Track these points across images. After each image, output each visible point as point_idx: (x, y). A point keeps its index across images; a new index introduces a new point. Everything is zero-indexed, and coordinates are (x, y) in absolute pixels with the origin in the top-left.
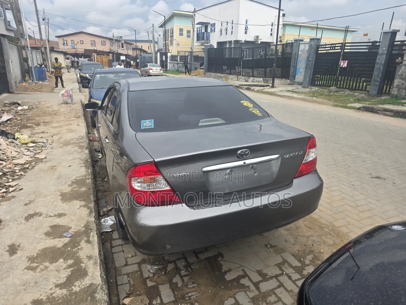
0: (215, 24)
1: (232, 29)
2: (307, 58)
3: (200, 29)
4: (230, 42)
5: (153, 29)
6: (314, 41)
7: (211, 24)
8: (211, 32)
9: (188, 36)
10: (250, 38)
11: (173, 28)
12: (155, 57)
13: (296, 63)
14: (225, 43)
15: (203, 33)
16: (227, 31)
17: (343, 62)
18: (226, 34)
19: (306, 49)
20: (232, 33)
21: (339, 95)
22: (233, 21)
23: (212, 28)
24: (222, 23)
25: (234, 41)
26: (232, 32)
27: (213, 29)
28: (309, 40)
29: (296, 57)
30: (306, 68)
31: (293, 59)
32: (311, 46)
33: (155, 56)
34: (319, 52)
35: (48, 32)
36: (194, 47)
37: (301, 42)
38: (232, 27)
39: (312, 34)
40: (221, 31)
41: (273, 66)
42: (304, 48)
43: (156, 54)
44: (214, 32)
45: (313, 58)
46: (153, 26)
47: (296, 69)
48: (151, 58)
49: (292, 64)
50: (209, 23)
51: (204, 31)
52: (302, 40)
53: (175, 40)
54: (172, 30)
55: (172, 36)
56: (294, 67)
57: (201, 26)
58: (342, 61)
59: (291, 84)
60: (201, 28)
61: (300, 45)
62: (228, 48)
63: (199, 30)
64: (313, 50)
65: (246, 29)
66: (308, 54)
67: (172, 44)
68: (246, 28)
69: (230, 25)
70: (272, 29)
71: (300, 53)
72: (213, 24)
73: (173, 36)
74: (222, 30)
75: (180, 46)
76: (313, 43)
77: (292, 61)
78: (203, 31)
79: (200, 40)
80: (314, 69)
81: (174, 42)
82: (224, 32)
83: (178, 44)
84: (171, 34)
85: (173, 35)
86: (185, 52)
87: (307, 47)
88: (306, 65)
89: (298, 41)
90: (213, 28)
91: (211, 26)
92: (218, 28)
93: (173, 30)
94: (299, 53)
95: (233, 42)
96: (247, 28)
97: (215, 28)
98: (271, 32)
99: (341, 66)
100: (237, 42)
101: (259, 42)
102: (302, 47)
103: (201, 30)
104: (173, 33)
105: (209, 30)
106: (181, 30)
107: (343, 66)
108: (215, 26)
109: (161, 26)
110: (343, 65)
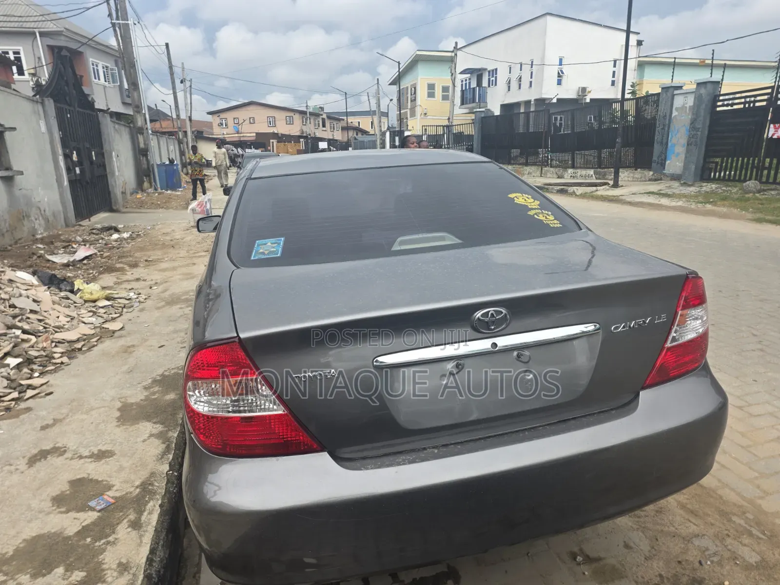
0: (496, 70)
1: (531, 78)
2: (691, 124)
3: (468, 82)
4: (528, 103)
5: (378, 87)
6: (705, 88)
7: (489, 72)
8: (489, 86)
9: (445, 98)
10: (569, 92)
11: (415, 84)
12: (381, 141)
13: (665, 136)
14: (517, 105)
15: (474, 89)
16: (522, 83)
17: (775, 126)
18: (520, 88)
19: (688, 106)
20: (531, 86)
21: (766, 199)
22: (532, 62)
23: (491, 79)
24: (510, 68)
25: (536, 100)
26: (531, 82)
27: (493, 80)
28: (695, 86)
29: (667, 122)
30: (688, 145)
31: (661, 127)
32: (698, 99)
33: (381, 139)
34: (718, 109)
35: (191, 103)
36: (454, 118)
37: (676, 92)
38: (532, 73)
39: (704, 75)
40: (509, 83)
41: (615, 143)
42: (683, 103)
43: (383, 134)
44: (496, 85)
45: (703, 124)
46: (378, 83)
47: (667, 147)
48: (375, 142)
49: (657, 137)
50: (486, 69)
51: (475, 86)
52: (680, 88)
53: (419, 107)
54: (413, 89)
55: (414, 100)
56: (662, 143)
57: (469, 75)
58: (772, 126)
59: (656, 180)
60: (470, 79)
61: (675, 97)
62: (522, 113)
63: (466, 84)
64: (703, 106)
65: (560, 75)
66: (693, 114)
67: (413, 114)
68: (559, 73)
69: (527, 69)
70: (614, 72)
71: (675, 113)
72: (493, 71)
73: (415, 100)
74: (510, 81)
75: (429, 117)
76: (703, 91)
77: (657, 133)
78: (474, 84)
79: (467, 104)
80: (707, 146)
81: (418, 111)
82: (514, 85)
83: (426, 114)
84: (411, 95)
85: (415, 97)
86: (437, 126)
87: (690, 101)
88: (690, 138)
89: (670, 91)
90: (494, 79)
91: (489, 76)
92: (502, 78)
93: (415, 88)
94: (673, 115)
95: (532, 103)
96: (563, 73)
97: (496, 78)
98: (613, 79)
99: (770, 136)
100: (540, 102)
101: (588, 101)
102: (678, 102)
103: (470, 83)
104: (415, 93)
105: (485, 83)
106: (431, 87)
107: (775, 137)
108: (496, 74)
109: (393, 83)
110: (773, 135)
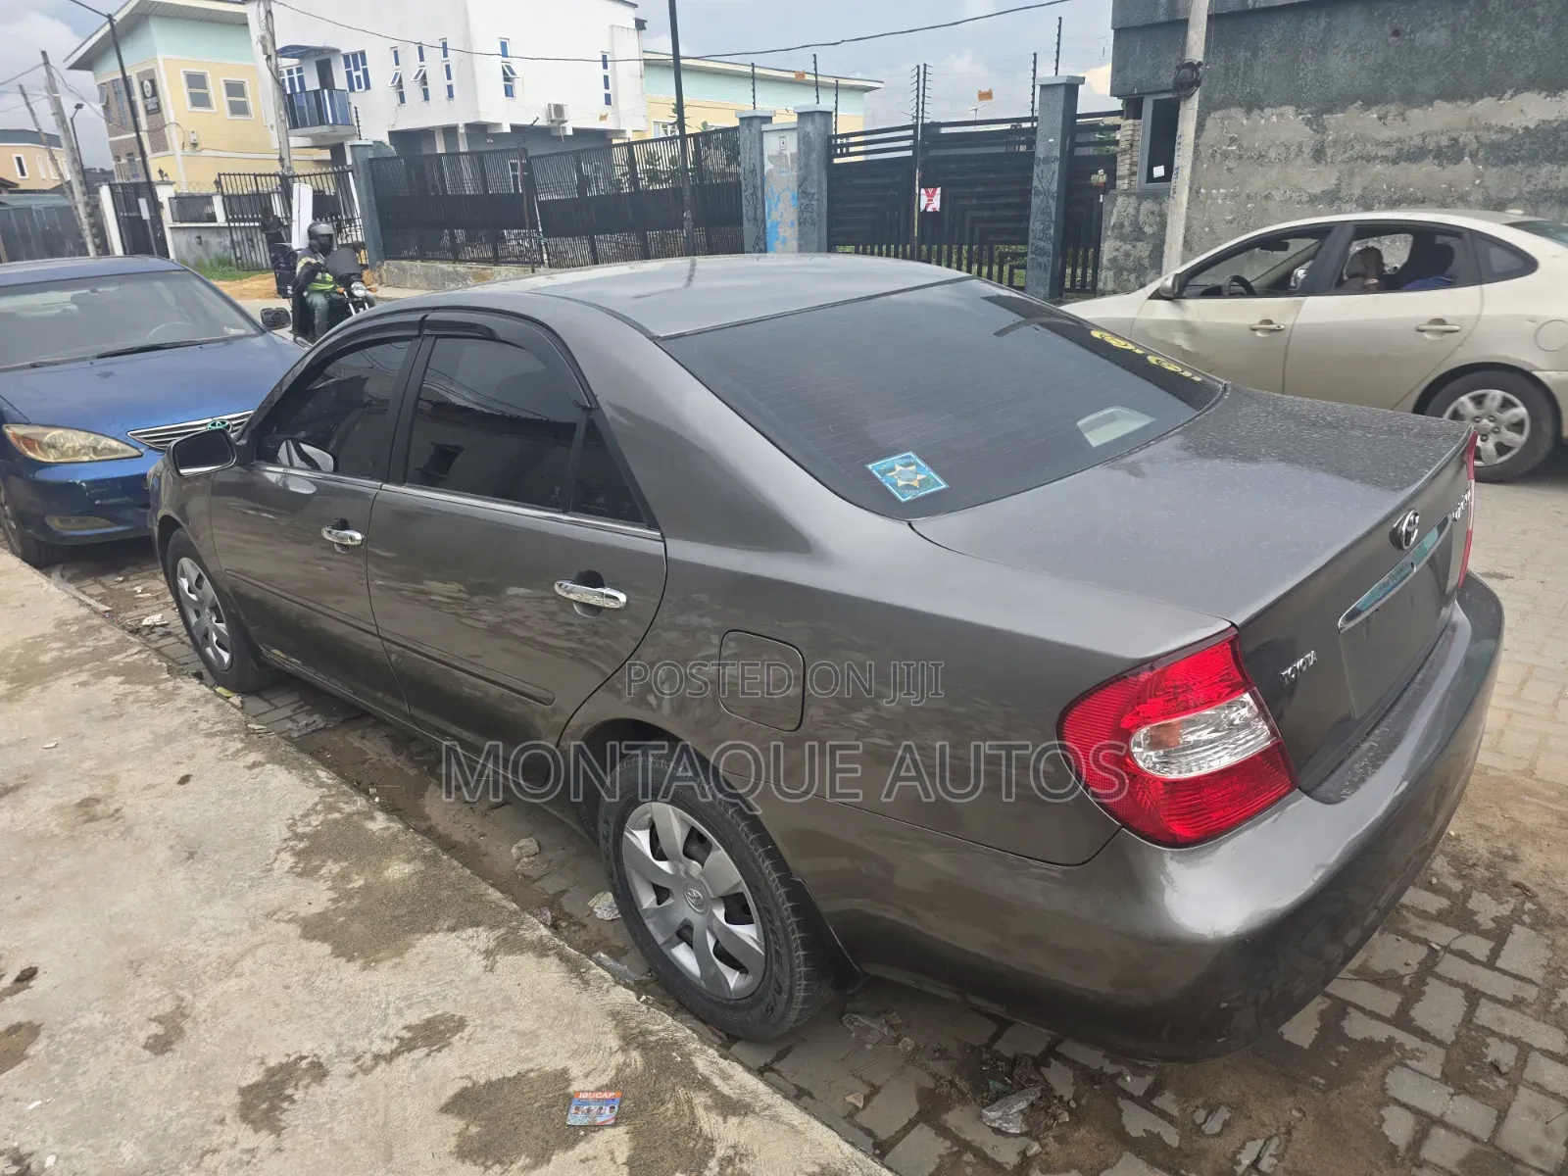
0: (363, 54)
1: (449, 78)
2: (800, 186)
3: (295, 75)
4: (450, 132)
5: (50, 74)
6: (813, 122)
7: (346, 57)
8: (352, 89)
9: (239, 109)
10: (525, 110)
11: (152, 71)
12: (89, 209)
13: (759, 206)
14: (427, 134)
15: (316, 92)
16: (429, 86)
17: (927, 192)
18: (426, 98)
19: (788, 153)
20: (451, 95)
22: (445, 44)
23: (355, 74)
24: (396, 53)
25: (468, 126)
26: (450, 88)
27: (358, 77)
28: (795, 118)
29: (759, 182)
30: (800, 224)
31: (749, 192)
32: (804, 140)
33: (87, 204)
34: (836, 161)
36: (293, 157)
37: (765, 127)
38: (448, 67)
39: (807, 101)
40: (400, 85)
41: (683, 220)
42: (779, 150)
43: (91, 191)
44: (368, 87)
45: (819, 188)
46: (46, 63)
47: (765, 228)
48: (68, 212)
49: (747, 210)
50: (336, 51)
51: (317, 87)
52: (768, 119)
53: (173, 128)
54: (147, 83)
55: (155, 111)
56: (755, 219)
57: (295, 61)
58: (923, 191)
60: (299, 70)
61: (765, 136)
63: (291, 80)
64: (814, 155)
65: (508, 76)
66: (800, 168)
67: (160, 145)
68: (505, 73)
69: (434, 56)
70: (606, 78)
71: (768, 166)
72: (354, 55)
73: (158, 110)
74: (400, 81)
75: (205, 153)
76: (809, 127)
77: (744, 202)
78: (312, 83)
79: (304, 125)
80: (830, 225)
81: (173, 136)
82: (412, 90)
83: (195, 145)
84: (145, 97)
85: (158, 104)
86: (255, 176)
87: (791, 145)
88: (801, 212)
89: (756, 123)
90: (360, 73)
91: (347, 65)
92: (380, 71)
93: (153, 82)
94: (766, 169)
95: (462, 131)
96: (513, 73)
97: (365, 71)
98: (608, 91)
99: (922, 208)
100: (478, 130)
101: (570, 132)
102: (772, 145)
103: (301, 79)
104: (155, 93)
105: (340, 81)
106: (196, 81)
107: (930, 209)
108: (364, 63)
109: (86, 63)
110: (927, 206)
